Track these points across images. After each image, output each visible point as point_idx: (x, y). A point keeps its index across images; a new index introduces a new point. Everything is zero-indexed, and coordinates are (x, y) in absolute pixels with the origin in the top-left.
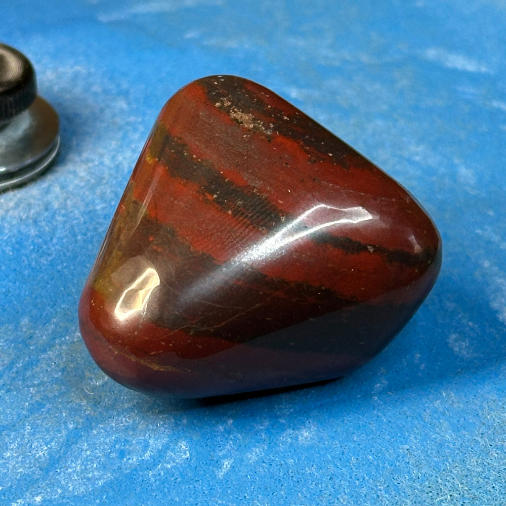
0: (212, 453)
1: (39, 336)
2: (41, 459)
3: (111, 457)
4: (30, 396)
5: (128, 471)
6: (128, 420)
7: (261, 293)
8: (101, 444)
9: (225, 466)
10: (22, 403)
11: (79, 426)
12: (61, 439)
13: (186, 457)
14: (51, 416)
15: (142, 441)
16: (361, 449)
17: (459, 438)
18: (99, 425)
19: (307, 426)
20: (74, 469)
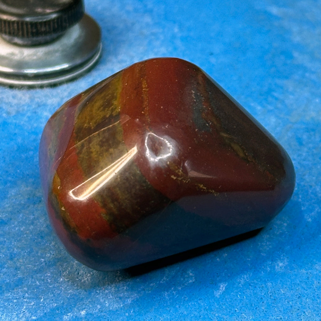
2: (86, 283)
5: (149, 292)
9: (221, 288)
13: (192, 281)
19: (282, 258)
20: (110, 290)
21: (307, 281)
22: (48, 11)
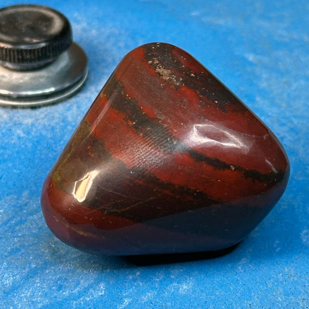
0: (119, 294)
1: (32, 204)
2: (7, 286)
3: (52, 289)
4: (13, 243)
5: (61, 300)
6: (71, 265)
7: (155, 190)
8: (49, 279)
9: (125, 303)
10: (7, 247)
11: (38, 266)
12: (24, 274)
13: (101, 294)
14: (23, 258)
15: (76, 280)
16: (219, 301)
17: (287, 300)
18: (52, 267)
19: (188, 281)
20: (26, 294)
21: (204, 304)
22: (35, 41)
